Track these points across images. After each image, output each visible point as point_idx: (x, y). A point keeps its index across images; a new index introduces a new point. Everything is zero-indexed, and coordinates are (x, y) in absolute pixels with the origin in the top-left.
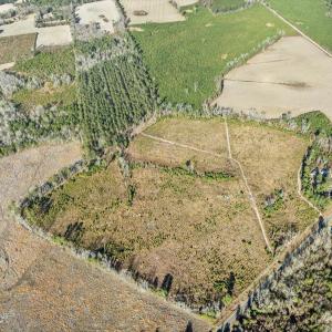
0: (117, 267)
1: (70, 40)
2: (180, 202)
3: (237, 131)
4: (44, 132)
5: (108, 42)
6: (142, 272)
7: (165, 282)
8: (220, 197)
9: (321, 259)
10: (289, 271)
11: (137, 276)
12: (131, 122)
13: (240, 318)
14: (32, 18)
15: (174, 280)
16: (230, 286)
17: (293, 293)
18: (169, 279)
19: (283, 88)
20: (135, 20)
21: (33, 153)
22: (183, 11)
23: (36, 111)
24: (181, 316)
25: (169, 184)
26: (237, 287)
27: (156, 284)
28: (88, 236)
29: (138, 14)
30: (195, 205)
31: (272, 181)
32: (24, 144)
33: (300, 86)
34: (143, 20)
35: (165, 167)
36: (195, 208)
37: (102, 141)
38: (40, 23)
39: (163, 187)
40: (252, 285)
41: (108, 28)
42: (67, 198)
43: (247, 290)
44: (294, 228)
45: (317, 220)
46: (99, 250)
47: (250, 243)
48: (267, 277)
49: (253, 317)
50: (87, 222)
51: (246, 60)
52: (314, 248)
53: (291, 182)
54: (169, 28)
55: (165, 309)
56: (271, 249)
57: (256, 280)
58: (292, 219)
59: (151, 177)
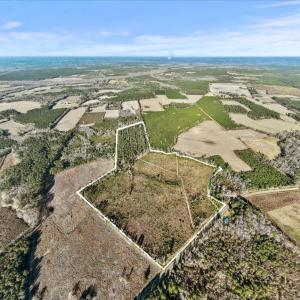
0: (119, 227)
1: (117, 116)
2: (153, 195)
4: (100, 155)
5: (133, 118)
6: (130, 231)
8: (171, 194)
9: (217, 236)
10: (201, 241)
11: (127, 233)
12: (136, 153)
13: (175, 268)
14: (105, 106)
15: (145, 238)
16: (172, 246)
17: (202, 256)
18: (142, 237)
19: (203, 144)
20: (144, 109)
21: (94, 164)
22: (164, 107)
23: (99, 145)
24: (145, 261)
25: (149, 185)
26: (175, 247)
27: (136, 239)
28: (109, 208)
29: (147, 107)
30: (160, 197)
31: (196, 189)
32: (91, 159)
33: (211, 143)
34: (147, 110)
35: (148, 176)
36: (159, 199)
37: (123, 162)
38: (108, 108)
39: (146, 186)
41: (133, 112)
42: (104, 187)
44: (204, 215)
46: (112, 217)
47: (183, 221)
49: (182, 269)
50: (110, 201)
51: (187, 130)
52: (214, 229)
54: (158, 114)
55: (138, 255)
56: (193, 226)
58: (204, 210)
59: (141, 181)
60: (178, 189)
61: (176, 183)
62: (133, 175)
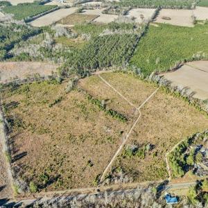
2: (78, 118)
3: (162, 96)
6: (16, 142)
7: (20, 154)
8: (105, 128)
14: (104, 9)
15: (26, 157)
18: (24, 154)
26: (53, 185)
27: (15, 152)
28: (14, 111)
29: (164, 18)
30: (85, 124)
31: (152, 136)
36: (82, 126)
39: (78, 106)
40: (63, 192)
43: (57, 192)
44: (136, 175)
45: (162, 181)
47: (92, 165)
48: (79, 194)
53: (168, 144)
56: (102, 178)
57: (70, 191)
58: (141, 168)
59: (77, 98)
60: (122, 126)
61: (124, 118)
62: (73, 88)
